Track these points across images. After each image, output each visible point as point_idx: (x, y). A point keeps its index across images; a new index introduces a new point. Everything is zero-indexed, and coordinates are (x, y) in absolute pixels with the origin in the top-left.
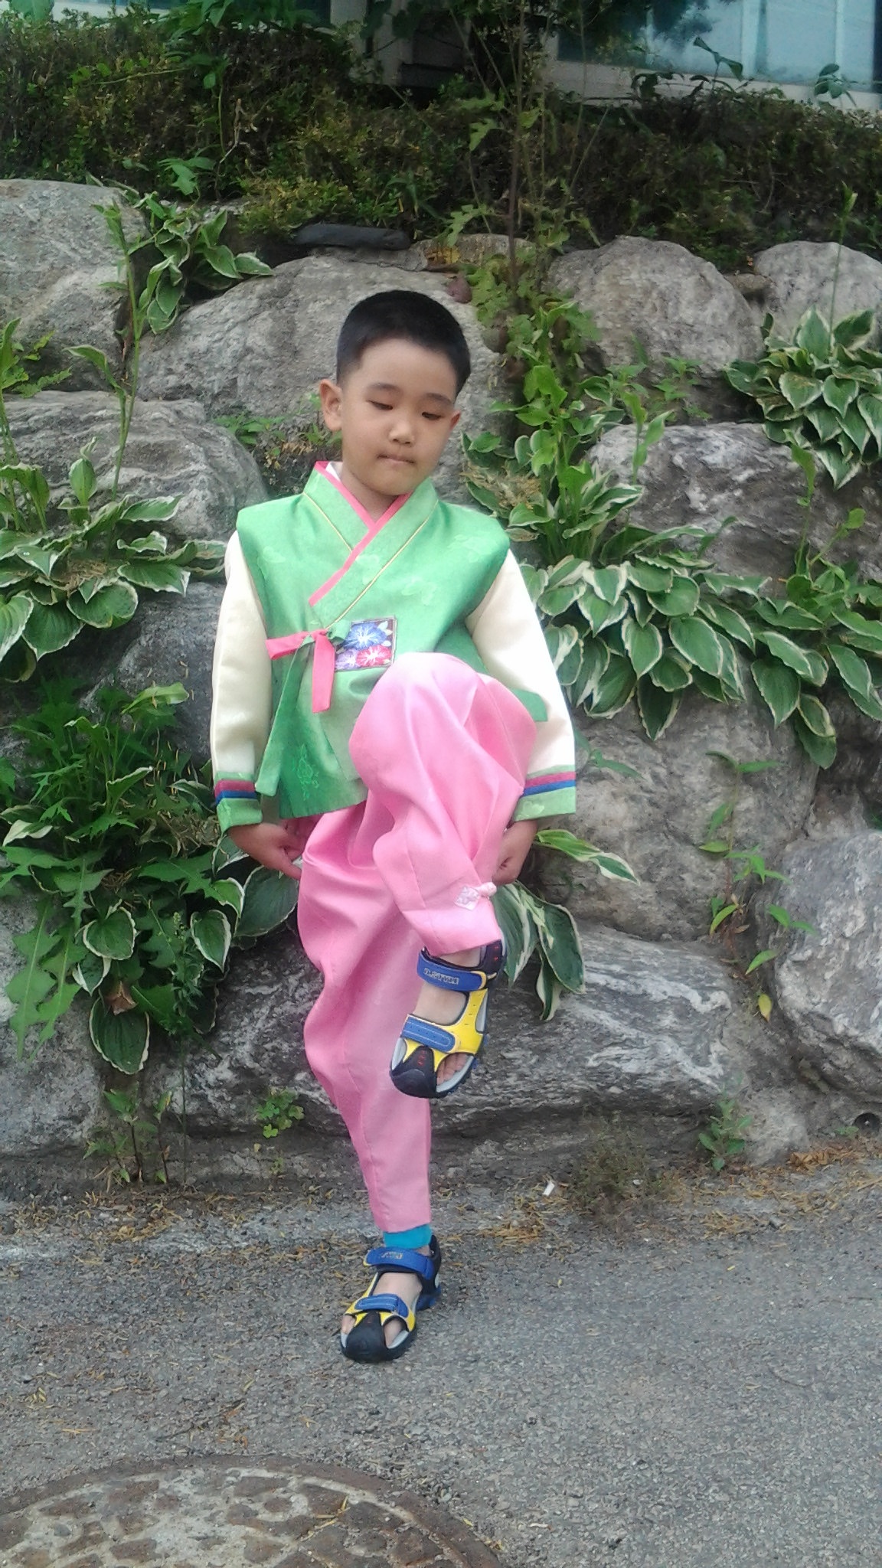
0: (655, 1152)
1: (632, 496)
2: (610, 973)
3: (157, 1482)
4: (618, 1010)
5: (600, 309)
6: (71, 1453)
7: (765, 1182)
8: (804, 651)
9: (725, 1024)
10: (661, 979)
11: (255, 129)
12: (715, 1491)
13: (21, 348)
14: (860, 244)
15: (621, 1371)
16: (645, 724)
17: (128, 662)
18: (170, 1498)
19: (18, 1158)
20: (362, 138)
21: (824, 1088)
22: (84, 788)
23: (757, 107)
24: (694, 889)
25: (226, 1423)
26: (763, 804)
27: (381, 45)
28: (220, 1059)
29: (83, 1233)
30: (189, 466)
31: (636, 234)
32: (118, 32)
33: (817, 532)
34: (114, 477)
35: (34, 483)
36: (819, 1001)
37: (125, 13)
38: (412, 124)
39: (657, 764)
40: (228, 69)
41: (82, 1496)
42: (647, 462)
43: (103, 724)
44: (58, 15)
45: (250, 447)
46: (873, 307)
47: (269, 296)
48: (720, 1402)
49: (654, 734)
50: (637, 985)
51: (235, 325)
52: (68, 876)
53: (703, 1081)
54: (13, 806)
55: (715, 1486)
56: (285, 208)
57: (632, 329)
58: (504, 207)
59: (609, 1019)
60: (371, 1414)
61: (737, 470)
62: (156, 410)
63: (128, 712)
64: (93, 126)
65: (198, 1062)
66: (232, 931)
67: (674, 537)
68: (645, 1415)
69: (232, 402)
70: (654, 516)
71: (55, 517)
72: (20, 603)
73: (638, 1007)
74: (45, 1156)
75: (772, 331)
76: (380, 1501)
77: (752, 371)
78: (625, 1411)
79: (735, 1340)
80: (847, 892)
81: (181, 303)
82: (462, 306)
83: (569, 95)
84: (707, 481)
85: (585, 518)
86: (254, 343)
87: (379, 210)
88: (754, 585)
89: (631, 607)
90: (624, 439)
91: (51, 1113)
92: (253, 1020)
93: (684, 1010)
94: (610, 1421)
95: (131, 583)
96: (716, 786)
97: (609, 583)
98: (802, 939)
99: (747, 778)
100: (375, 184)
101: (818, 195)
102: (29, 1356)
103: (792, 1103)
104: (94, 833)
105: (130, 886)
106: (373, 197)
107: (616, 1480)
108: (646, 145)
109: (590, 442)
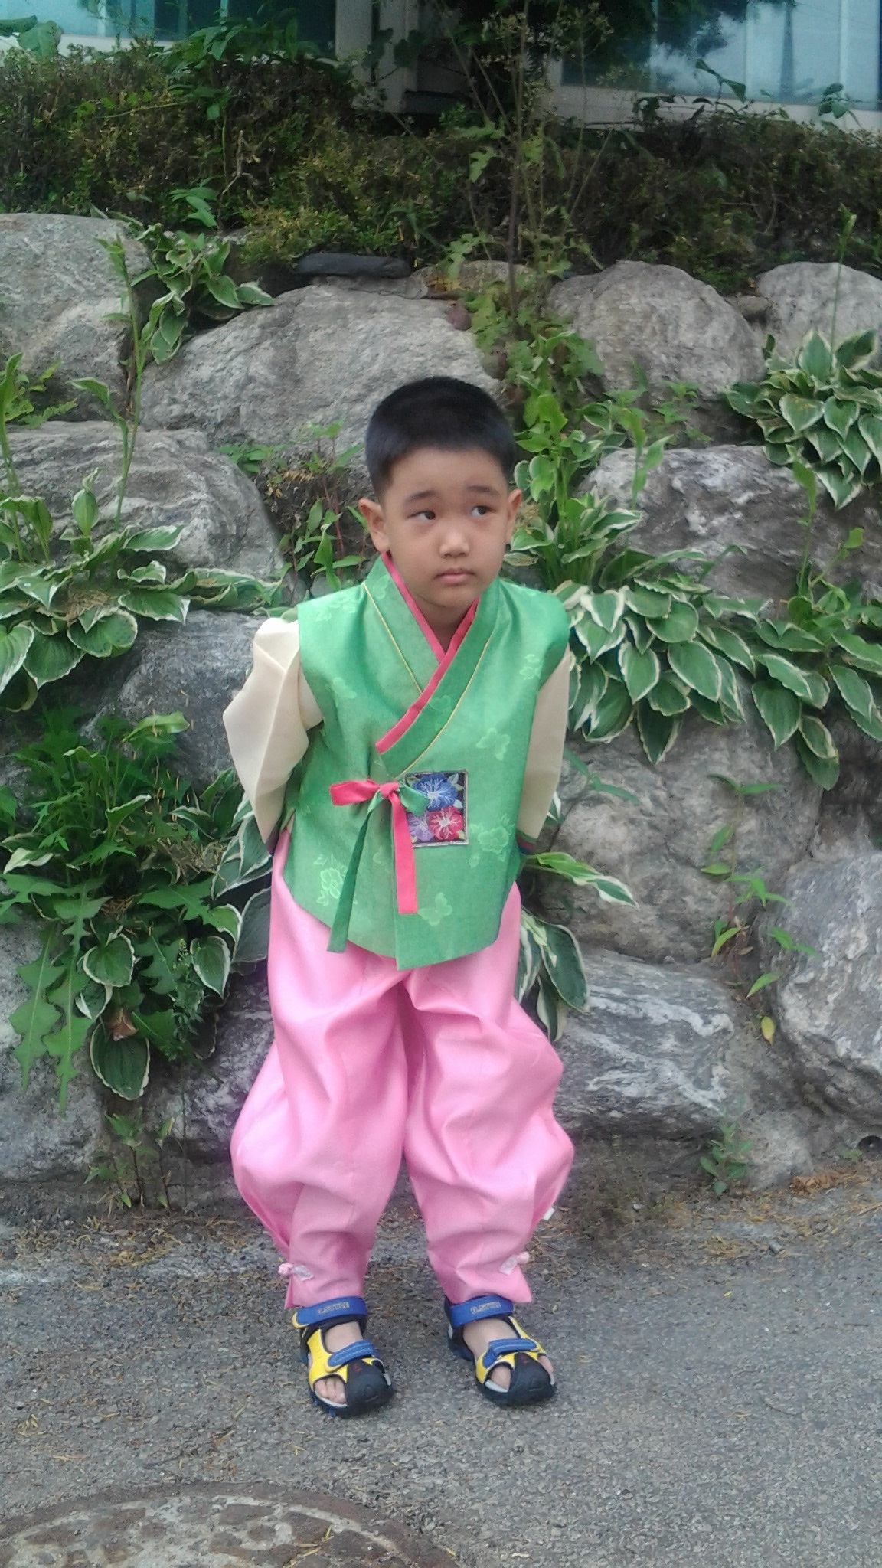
0: (657, 1176)
1: (631, 522)
2: (611, 997)
3: (144, 1510)
4: (619, 1034)
5: (599, 334)
6: (60, 1480)
7: (767, 1206)
8: (805, 673)
9: (727, 1046)
10: (661, 1002)
11: (257, 160)
12: (698, 1522)
13: (27, 380)
14: (864, 264)
15: (611, 1399)
16: (646, 749)
17: (129, 690)
18: (155, 1526)
19: (21, 1183)
20: (362, 167)
21: (827, 1110)
22: (86, 815)
23: (760, 129)
24: (697, 912)
25: (215, 1450)
26: (765, 825)
27: (382, 75)
28: (220, 1082)
29: (83, 1258)
30: (190, 494)
31: (636, 258)
32: (122, 66)
33: (819, 552)
34: (116, 507)
35: (37, 514)
36: (822, 1023)
37: (129, 48)
38: (413, 152)
39: (657, 788)
40: (231, 101)
41: (69, 1524)
42: (646, 486)
43: (103, 752)
44: (64, 51)
45: (252, 475)
46: (876, 327)
47: (270, 325)
48: (708, 1431)
49: (655, 758)
50: (637, 1009)
51: (238, 354)
52: (68, 904)
53: (704, 1105)
54: (15, 834)
55: (698, 1516)
56: (287, 238)
57: (632, 353)
58: (504, 235)
59: (609, 1042)
60: (359, 1441)
61: (736, 492)
62: (158, 440)
63: (128, 740)
64: (98, 160)
65: (198, 1087)
66: (231, 957)
67: (673, 560)
68: (632, 1444)
69: (235, 431)
70: (654, 540)
71: (58, 547)
72: (22, 631)
73: (639, 1030)
74: (48, 1180)
75: (774, 353)
76: (363, 1530)
77: (753, 392)
78: (612, 1440)
79: (728, 1368)
80: (849, 913)
81: (185, 331)
82: (461, 333)
83: (571, 120)
84: (708, 505)
85: (584, 542)
86: (256, 372)
87: (378, 238)
88: (753, 607)
89: (629, 633)
90: (623, 464)
91: (55, 1138)
92: (252, 1045)
93: (686, 1034)
94: (597, 1450)
95: (131, 613)
96: (716, 809)
97: (606, 609)
98: (804, 961)
99: (749, 800)
100: (375, 214)
101: (821, 215)
102: (24, 1382)
103: (795, 1126)
104: (94, 860)
105: (131, 912)
106: (374, 226)
107: (600, 1509)
108: (646, 170)
109: (589, 468)
